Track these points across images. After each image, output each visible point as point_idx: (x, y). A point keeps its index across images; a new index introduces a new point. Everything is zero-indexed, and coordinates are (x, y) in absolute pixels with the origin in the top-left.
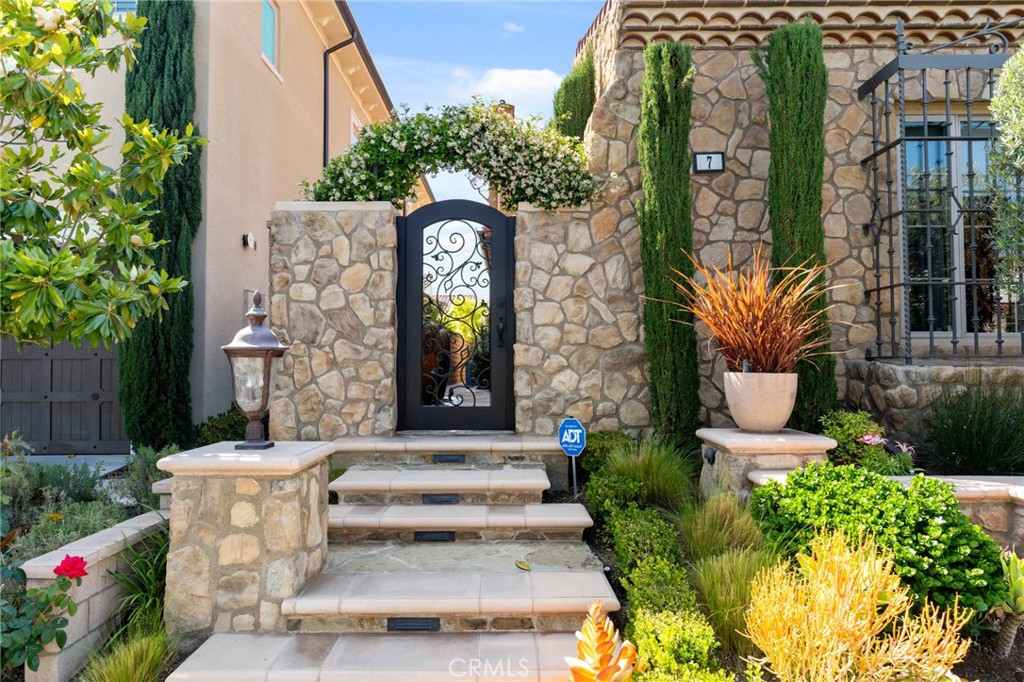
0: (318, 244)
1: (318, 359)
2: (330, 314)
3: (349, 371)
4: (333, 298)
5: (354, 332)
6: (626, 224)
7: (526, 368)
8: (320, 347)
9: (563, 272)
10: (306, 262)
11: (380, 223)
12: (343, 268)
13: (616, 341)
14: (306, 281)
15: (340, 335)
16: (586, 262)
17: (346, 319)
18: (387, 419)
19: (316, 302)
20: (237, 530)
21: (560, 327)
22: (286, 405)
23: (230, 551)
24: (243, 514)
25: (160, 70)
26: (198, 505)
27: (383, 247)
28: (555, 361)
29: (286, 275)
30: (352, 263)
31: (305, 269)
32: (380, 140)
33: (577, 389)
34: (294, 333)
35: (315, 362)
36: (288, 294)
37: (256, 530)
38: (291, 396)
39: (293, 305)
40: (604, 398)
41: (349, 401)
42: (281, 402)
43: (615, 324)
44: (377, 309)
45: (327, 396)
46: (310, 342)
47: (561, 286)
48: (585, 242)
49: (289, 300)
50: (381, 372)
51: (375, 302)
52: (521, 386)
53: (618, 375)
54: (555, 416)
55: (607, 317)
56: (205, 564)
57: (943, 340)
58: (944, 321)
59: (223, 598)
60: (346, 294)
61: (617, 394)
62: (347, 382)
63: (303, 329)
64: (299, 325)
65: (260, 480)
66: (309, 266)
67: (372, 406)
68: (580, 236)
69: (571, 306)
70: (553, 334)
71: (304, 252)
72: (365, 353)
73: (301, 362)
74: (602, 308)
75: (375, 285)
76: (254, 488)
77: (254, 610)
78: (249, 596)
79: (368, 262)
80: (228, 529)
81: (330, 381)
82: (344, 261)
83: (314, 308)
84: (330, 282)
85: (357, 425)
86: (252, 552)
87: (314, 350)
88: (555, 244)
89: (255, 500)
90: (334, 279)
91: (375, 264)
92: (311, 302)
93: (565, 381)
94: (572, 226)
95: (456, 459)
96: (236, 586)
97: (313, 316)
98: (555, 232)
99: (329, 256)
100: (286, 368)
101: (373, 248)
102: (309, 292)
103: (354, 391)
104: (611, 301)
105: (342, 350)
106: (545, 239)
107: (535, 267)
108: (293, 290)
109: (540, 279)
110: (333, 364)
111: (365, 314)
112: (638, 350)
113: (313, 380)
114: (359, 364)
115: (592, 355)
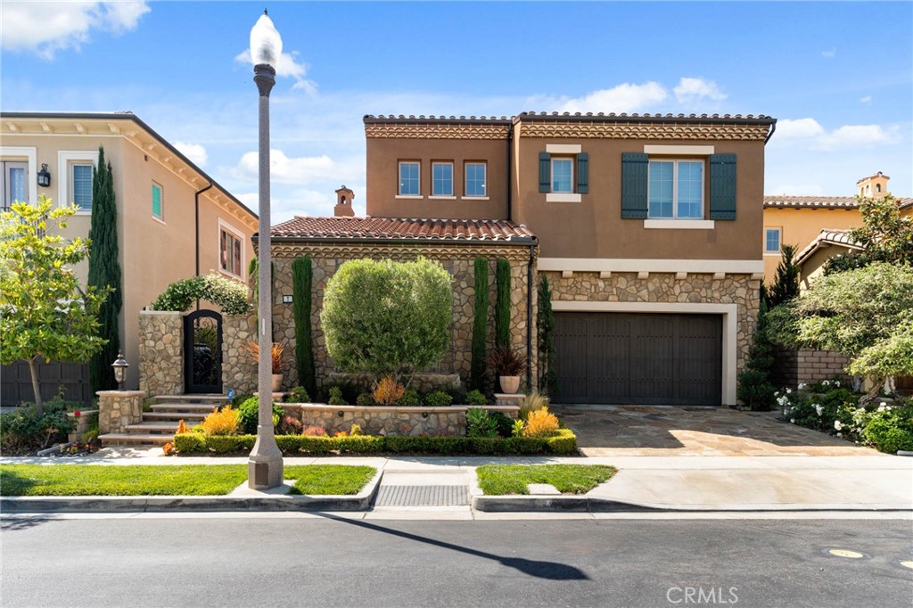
0: (155, 327)
1: (156, 367)
2: (159, 351)
3: (166, 372)
4: (160, 346)
5: (167, 358)
7: (226, 372)
8: (156, 363)
9: (239, 338)
10: (151, 333)
11: (176, 319)
12: (163, 335)
14: (151, 339)
15: (162, 359)
16: (246, 334)
17: (165, 354)
18: (179, 389)
19: (154, 347)
20: (115, 409)
21: (237, 357)
23: (114, 414)
24: (116, 406)
25: (102, 241)
26: (106, 403)
27: (178, 328)
28: (236, 369)
29: (144, 337)
30: (166, 333)
31: (150, 335)
32: (174, 291)
33: (242, 380)
34: (147, 358)
35: (154, 368)
36: (145, 344)
37: (119, 409)
39: (147, 348)
40: (252, 383)
41: (166, 382)
44: (175, 350)
45: (159, 381)
46: (153, 361)
47: (237, 343)
48: (246, 327)
49: (145, 346)
50: (177, 372)
51: (174, 347)
52: (224, 378)
54: (235, 389)
56: (108, 417)
59: (112, 425)
60: (165, 344)
62: (165, 376)
63: (150, 357)
64: (149, 354)
65: (120, 398)
67: (174, 384)
68: (244, 325)
69: (241, 350)
70: (235, 359)
71: (150, 329)
72: (171, 365)
73: (150, 368)
75: (174, 341)
76: (119, 400)
77: (119, 428)
78: (118, 425)
79: (172, 333)
80: (113, 409)
81: (160, 375)
82: (164, 333)
83: (154, 349)
85: (169, 391)
86: (118, 415)
87: (154, 364)
88: (235, 328)
89: (119, 402)
90: (160, 339)
91: (174, 334)
93: (238, 377)
94: (241, 321)
95: (198, 402)
96: (115, 423)
97: (154, 352)
98: (235, 323)
99: (159, 331)
100: (145, 370)
101: (173, 328)
102: (152, 343)
103: (168, 379)
105: (163, 364)
106: (232, 326)
107: (229, 336)
108: (147, 342)
109: (231, 340)
110: (160, 369)
111: (171, 351)
113: (154, 374)
114: (169, 369)
115: (248, 367)
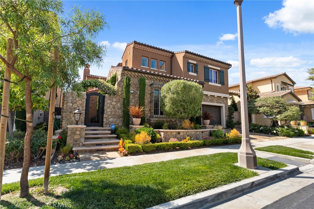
0: (73, 97)
4: (75, 106)
6: (121, 99)
7: (105, 118)
8: (72, 113)
9: (112, 104)
10: (71, 100)
11: (84, 95)
12: (77, 101)
13: (119, 114)
14: (70, 103)
16: (115, 103)
19: (72, 106)
20: (77, 135)
21: (111, 112)
22: (66, 122)
23: (76, 137)
24: (78, 133)
26: (72, 131)
27: (84, 99)
28: (110, 117)
29: (67, 102)
30: (79, 101)
31: (71, 101)
32: (85, 83)
33: (113, 121)
34: (68, 111)
35: (71, 116)
36: (67, 105)
37: (79, 134)
38: (66, 121)
39: (68, 107)
40: (117, 122)
42: (65, 122)
43: (119, 112)
44: (83, 108)
45: (73, 121)
47: (111, 106)
48: (115, 101)
49: (67, 106)
50: (83, 118)
51: (82, 107)
52: (105, 120)
53: (119, 119)
54: (109, 124)
55: (117, 111)
56: (72, 139)
57: (157, 116)
58: (157, 114)
59: (75, 143)
60: (78, 105)
61: (118, 122)
63: (69, 110)
65: (80, 128)
67: (81, 123)
68: (114, 100)
69: (113, 109)
70: (110, 113)
71: (70, 98)
73: (69, 116)
74: (117, 110)
75: (83, 104)
76: (80, 129)
77: (79, 144)
78: (78, 142)
79: (82, 101)
83: (72, 107)
84: (75, 103)
86: (79, 137)
87: (71, 114)
88: (111, 101)
89: (80, 131)
90: (76, 103)
91: (83, 101)
92: (71, 106)
93: (111, 120)
94: (113, 98)
95: (95, 130)
96: (77, 141)
97: (71, 108)
98: (111, 99)
99: (75, 99)
100: (66, 116)
101: (82, 99)
102: (71, 104)
104: (118, 109)
106: (109, 100)
107: (108, 103)
109: (108, 105)
111: (81, 109)
112: (121, 116)
113: (71, 118)
115: (115, 116)
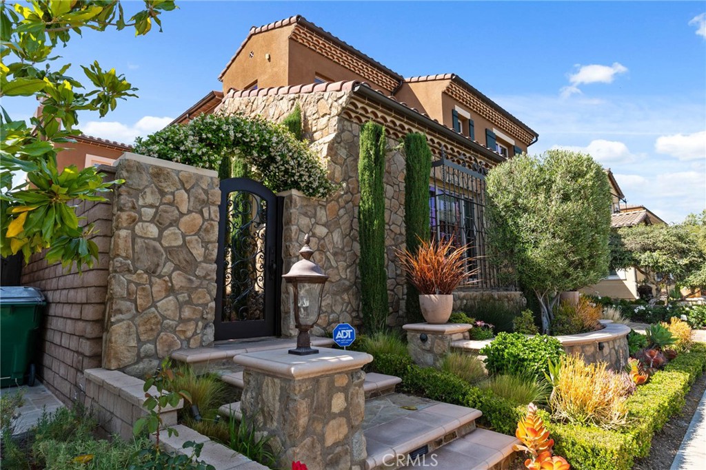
0: (162, 193)
1: (158, 287)
2: (170, 250)
3: (183, 297)
4: (172, 238)
5: (189, 265)
6: (342, 212)
8: (160, 277)
10: (151, 206)
11: (211, 185)
12: (182, 215)
13: (337, 278)
14: (151, 221)
15: (177, 268)
16: (324, 230)
17: (183, 255)
19: (159, 239)
20: (335, 416)
22: (129, 327)
24: (338, 402)
26: (312, 402)
27: (213, 204)
29: (133, 214)
30: (189, 212)
31: (151, 211)
34: (138, 265)
35: (155, 289)
36: (133, 230)
37: (345, 413)
38: (132, 319)
39: (139, 240)
40: (333, 312)
41: (182, 321)
42: (124, 324)
43: (337, 268)
44: (206, 248)
45: (165, 318)
46: (151, 272)
47: (312, 244)
48: (324, 219)
49: (135, 236)
50: (208, 298)
51: (205, 244)
53: (338, 297)
55: (334, 263)
60: (184, 236)
61: (338, 309)
62: (180, 306)
63: (146, 261)
64: (144, 257)
65: (347, 373)
66: (154, 210)
67: (200, 324)
68: (322, 215)
69: (317, 256)
71: (151, 198)
72: (197, 282)
73: (143, 289)
74: (331, 258)
75: (207, 231)
79: (201, 213)
80: (330, 416)
81: (167, 305)
82: (184, 209)
83: (157, 244)
84: (171, 225)
85: (188, 340)
87: (154, 279)
88: (310, 218)
89: (344, 390)
90: (174, 223)
91: (206, 215)
92: (154, 239)
94: (318, 209)
97: (155, 250)
98: (310, 210)
99: (171, 204)
100: (129, 294)
101: (206, 203)
102: (153, 230)
103: (187, 313)
104: (335, 254)
105: (178, 280)
106: (305, 214)
107: (300, 230)
108: (138, 228)
110: (171, 290)
111: (198, 252)
112: (347, 283)
113: (153, 304)
114: (191, 290)
115: (326, 286)
